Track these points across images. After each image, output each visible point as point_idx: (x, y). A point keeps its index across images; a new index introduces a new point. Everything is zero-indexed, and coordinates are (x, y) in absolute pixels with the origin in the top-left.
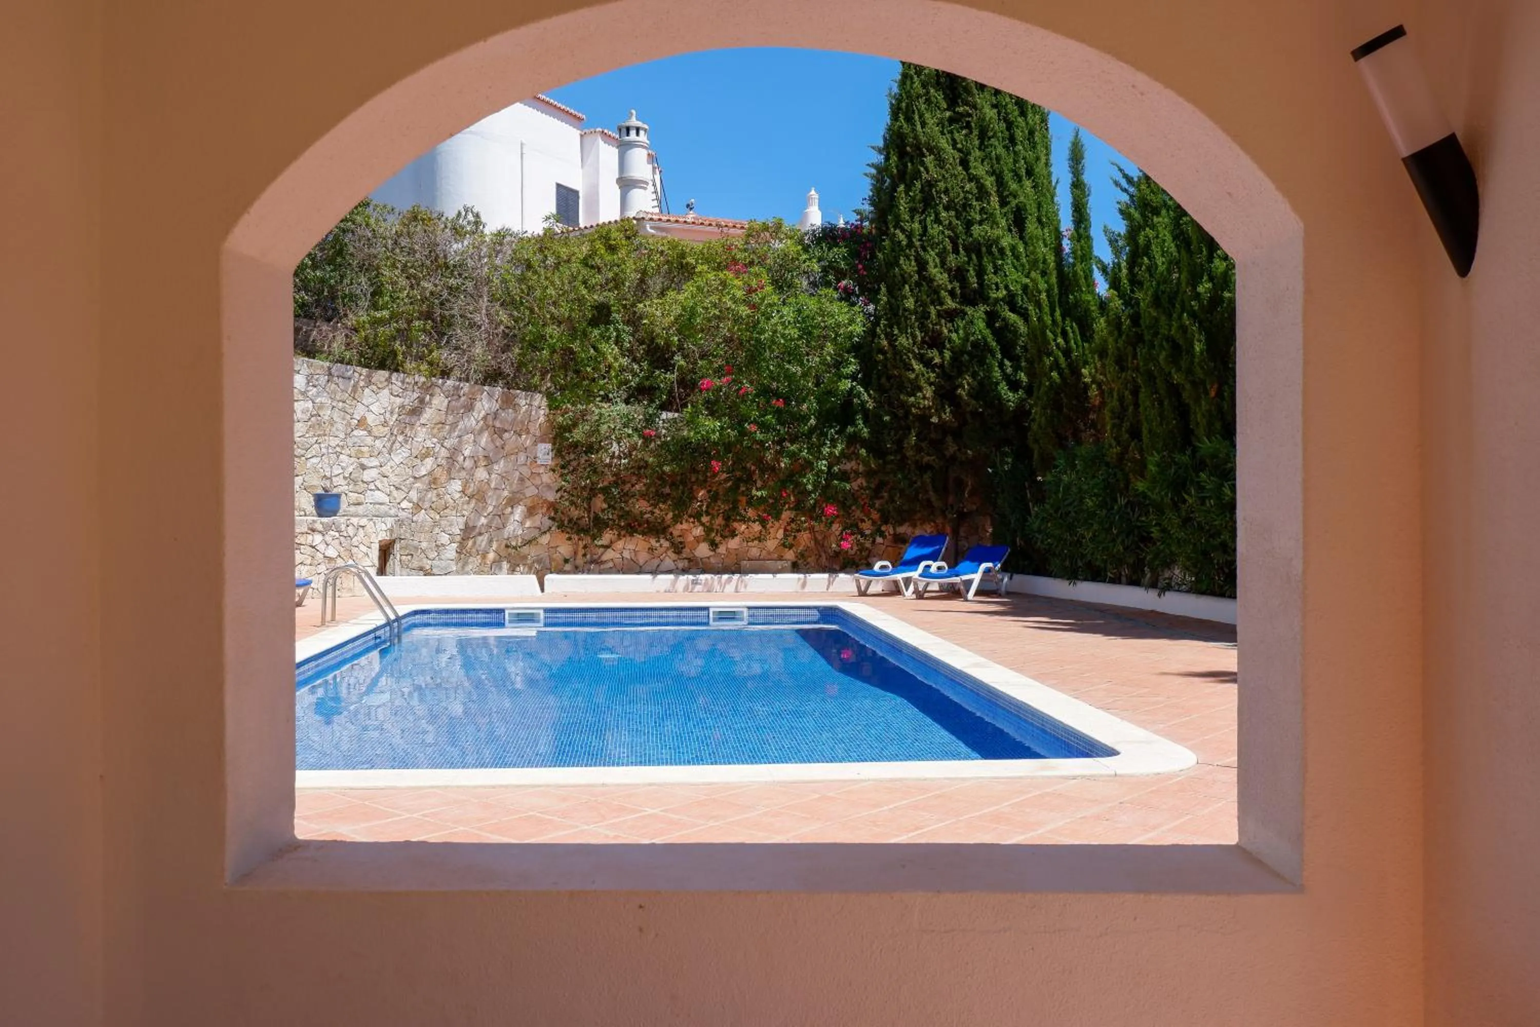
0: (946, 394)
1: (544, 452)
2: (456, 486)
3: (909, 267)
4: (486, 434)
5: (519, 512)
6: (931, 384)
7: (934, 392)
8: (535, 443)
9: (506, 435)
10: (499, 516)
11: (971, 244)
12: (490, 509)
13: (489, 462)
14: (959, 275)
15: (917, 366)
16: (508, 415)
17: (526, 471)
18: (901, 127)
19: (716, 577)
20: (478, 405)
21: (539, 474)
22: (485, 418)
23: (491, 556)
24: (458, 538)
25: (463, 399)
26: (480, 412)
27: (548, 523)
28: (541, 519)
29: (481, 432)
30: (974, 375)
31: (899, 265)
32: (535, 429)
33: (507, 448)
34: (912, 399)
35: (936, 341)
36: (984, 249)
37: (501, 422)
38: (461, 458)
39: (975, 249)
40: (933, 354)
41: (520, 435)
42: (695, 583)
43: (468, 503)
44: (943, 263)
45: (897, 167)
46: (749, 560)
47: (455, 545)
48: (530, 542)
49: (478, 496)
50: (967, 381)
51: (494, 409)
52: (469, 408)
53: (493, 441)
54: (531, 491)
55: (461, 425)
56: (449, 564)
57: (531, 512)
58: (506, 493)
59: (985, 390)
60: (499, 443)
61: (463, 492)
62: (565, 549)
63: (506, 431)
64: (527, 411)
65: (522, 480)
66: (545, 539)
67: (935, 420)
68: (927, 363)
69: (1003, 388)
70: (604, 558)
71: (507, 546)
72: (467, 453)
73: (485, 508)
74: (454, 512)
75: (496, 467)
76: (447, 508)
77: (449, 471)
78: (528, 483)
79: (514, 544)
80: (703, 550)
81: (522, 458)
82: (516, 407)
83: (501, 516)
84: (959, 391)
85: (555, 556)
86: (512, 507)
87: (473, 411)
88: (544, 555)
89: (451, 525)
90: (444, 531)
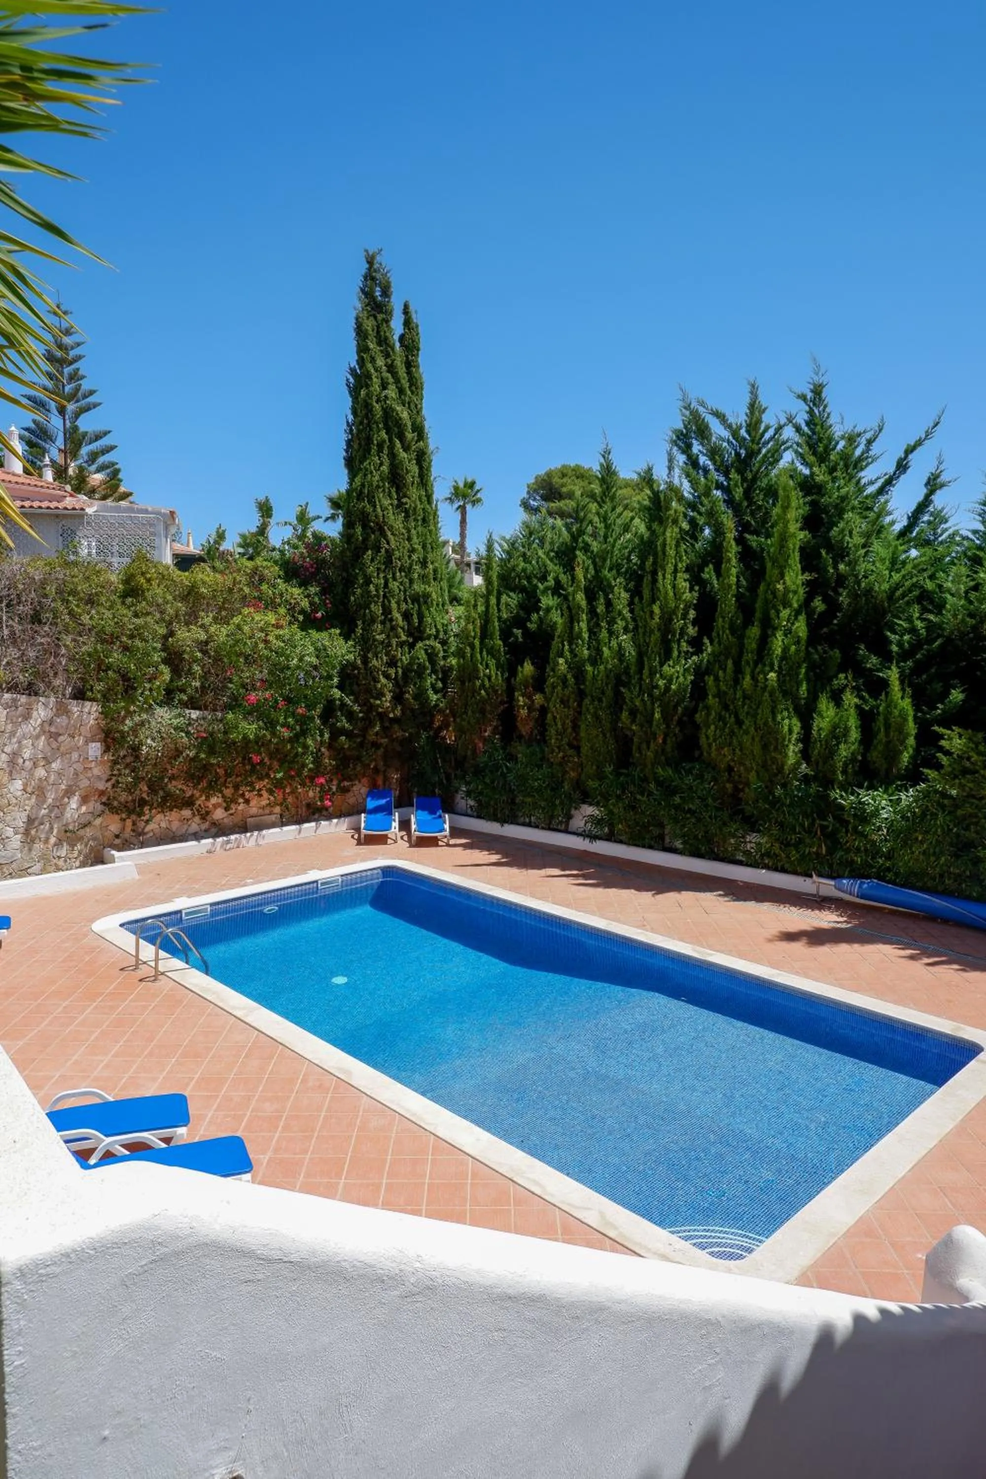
0: (398, 698)
1: (95, 749)
2: (18, 784)
3: (377, 610)
4: (43, 738)
5: (74, 803)
6: (390, 691)
7: (392, 697)
8: (86, 743)
9: (61, 739)
10: (58, 807)
11: (414, 595)
12: (50, 801)
13: (48, 761)
14: (407, 616)
15: (383, 680)
16: (62, 721)
17: (79, 767)
18: (364, 507)
19: (243, 836)
20: (35, 714)
21: (90, 769)
22: (42, 725)
23: (53, 840)
24: (22, 830)
25: (20, 708)
26: (36, 720)
27: (100, 807)
28: (95, 805)
29: (38, 737)
30: (415, 685)
31: (369, 608)
32: (86, 731)
33: (62, 749)
34: (378, 702)
35: (392, 663)
36: (421, 600)
37: (56, 728)
38: (21, 761)
39: (415, 599)
40: (392, 672)
41: (74, 737)
42: (228, 842)
43: (29, 799)
44: (399, 608)
45: (362, 535)
46: (252, 817)
47: (19, 837)
48: (85, 826)
49: (40, 792)
50: (411, 689)
51: (50, 716)
52: (27, 717)
53: (49, 744)
54: (84, 783)
55: (19, 733)
56: (15, 853)
57: (84, 800)
58: (63, 787)
59: (420, 695)
60: (55, 745)
61: (24, 790)
62: (114, 827)
63: (60, 735)
64: (78, 716)
65: (76, 774)
66: (98, 821)
67: (391, 715)
68: (387, 677)
69: (430, 692)
70: (146, 830)
71: (66, 831)
72: (26, 756)
73: (44, 802)
74: (16, 808)
75: (54, 765)
76: (9, 805)
77: (11, 773)
78: (81, 777)
79: (71, 828)
80: (219, 814)
81: (75, 756)
82: (67, 713)
83: (59, 806)
84: (407, 696)
85: (106, 834)
86: (69, 798)
87: (31, 718)
88: (99, 835)
89: (14, 819)
90: (9, 826)
